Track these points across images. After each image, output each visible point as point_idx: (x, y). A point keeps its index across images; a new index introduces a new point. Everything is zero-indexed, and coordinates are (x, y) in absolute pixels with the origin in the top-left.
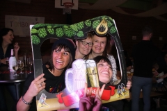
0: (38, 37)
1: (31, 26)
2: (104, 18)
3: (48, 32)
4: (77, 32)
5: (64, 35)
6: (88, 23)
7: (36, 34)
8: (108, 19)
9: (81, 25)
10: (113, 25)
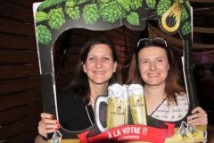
0: (49, 27)
1: (36, 6)
3: (66, 16)
7: (45, 23)
8: (184, 4)
10: (189, 19)
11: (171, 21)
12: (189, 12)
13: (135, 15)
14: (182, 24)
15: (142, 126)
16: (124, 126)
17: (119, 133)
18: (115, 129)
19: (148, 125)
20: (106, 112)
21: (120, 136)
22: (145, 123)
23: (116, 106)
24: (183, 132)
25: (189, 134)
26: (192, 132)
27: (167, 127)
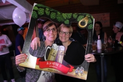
2: (88, 15)
4: (65, 20)
5: (56, 19)
6: (75, 16)
8: (90, 17)
9: (69, 15)
10: (93, 23)
11: (83, 23)
12: (92, 20)
13: (68, 21)
14: (88, 25)
15: (60, 64)
16: (53, 61)
18: (50, 61)
19: (62, 64)
20: (49, 53)
21: (51, 65)
22: (61, 63)
23: (53, 53)
24: (77, 72)
26: (81, 74)
27: (70, 67)
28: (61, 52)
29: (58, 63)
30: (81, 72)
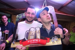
15: (39, 39)
16: (33, 39)
17: (31, 41)
18: (30, 40)
19: (41, 39)
20: (28, 35)
21: (31, 42)
23: (31, 33)
24: (53, 41)
25: (55, 42)
26: (57, 41)
27: (47, 39)
28: (37, 31)
29: (37, 39)
30: (56, 40)
